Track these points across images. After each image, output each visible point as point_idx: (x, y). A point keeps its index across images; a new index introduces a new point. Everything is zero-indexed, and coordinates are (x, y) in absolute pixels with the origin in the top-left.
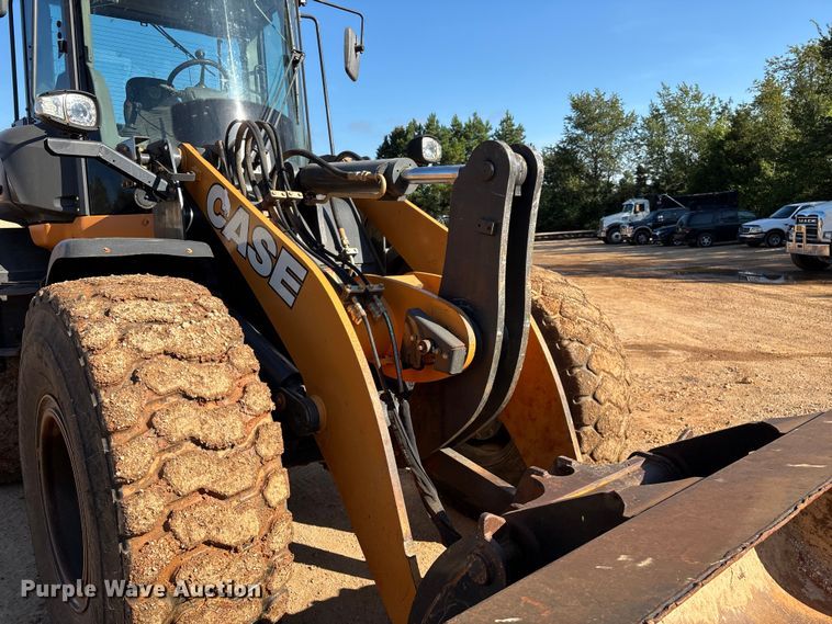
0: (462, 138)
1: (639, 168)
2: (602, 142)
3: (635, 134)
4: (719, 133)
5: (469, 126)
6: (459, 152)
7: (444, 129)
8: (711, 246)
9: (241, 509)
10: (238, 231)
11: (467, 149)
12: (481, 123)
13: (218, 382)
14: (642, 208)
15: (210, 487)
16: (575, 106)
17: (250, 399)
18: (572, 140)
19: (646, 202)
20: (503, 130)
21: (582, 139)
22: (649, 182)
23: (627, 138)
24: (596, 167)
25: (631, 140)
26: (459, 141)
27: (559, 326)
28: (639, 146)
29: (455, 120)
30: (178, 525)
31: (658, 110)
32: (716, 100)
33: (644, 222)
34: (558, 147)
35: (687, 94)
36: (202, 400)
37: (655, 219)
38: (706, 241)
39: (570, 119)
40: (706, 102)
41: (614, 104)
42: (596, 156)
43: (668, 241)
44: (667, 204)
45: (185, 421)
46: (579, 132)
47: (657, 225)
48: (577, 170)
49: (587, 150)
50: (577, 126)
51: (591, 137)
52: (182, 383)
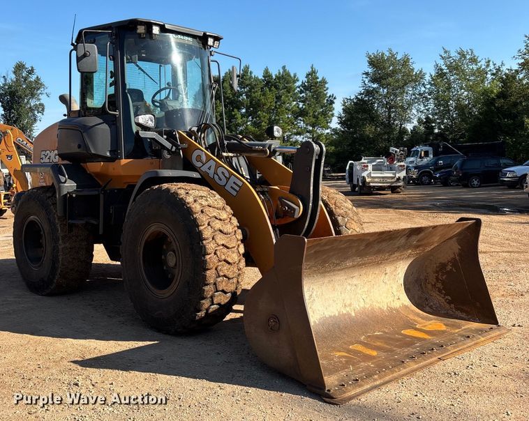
0: (273, 88)
1: (427, 118)
2: (396, 96)
3: (423, 89)
4: (492, 92)
5: (278, 78)
6: (269, 100)
7: (256, 79)
8: (480, 187)
9: (233, 252)
10: (209, 168)
11: (277, 98)
12: (289, 75)
13: (224, 215)
14: (427, 154)
15: (225, 244)
16: (372, 63)
17: (232, 221)
18: (369, 92)
19: (430, 149)
20: (308, 82)
21: (377, 92)
22: (436, 131)
23: (417, 92)
24: (390, 116)
25: (420, 94)
26: (270, 90)
27: (334, 210)
28: (428, 100)
29: (266, 71)
30: (218, 253)
31: (442, 70)
32: (491, 63)
33: (427, 166)
34: (357, 98)
35: (465, 57)
36: (220, 220)
37: (436, 163)
38: (476, 182)
39: (367, 74)
40: (482, 64)
41: (406, 62)
42: (390, 107)
43: (445, 183)
44: (447, 151)
45: (218, 225)
46: (375, 86)
47: (437, 168)
48: (373, 118)
49: (382, 102)
50: (373, 80)
51: (385, 90)
52: (215, 214)
